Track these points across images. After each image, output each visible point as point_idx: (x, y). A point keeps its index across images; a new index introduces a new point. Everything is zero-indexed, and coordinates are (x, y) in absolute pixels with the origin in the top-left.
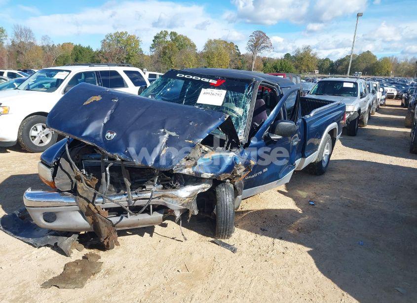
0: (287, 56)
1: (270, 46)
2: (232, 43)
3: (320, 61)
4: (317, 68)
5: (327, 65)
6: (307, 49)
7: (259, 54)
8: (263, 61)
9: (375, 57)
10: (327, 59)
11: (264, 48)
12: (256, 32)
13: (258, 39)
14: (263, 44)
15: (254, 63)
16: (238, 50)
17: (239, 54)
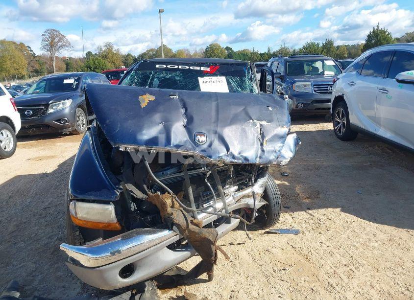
0: (89, 54)
1: (68, 45)
2: (22, 44)
3: (124, 57)
4: (123, 64)
5: (131, 61)
6: (109, 46)
7: (57, 54)
8: (64, 61)
9: (171, 50)
10: (129, 55)
11: (61, 47)
12: (48, 30)
13: (53, 38)
14: (61, 43)
15: (54, 65)
16: (31, 51)
17: (34, 56)
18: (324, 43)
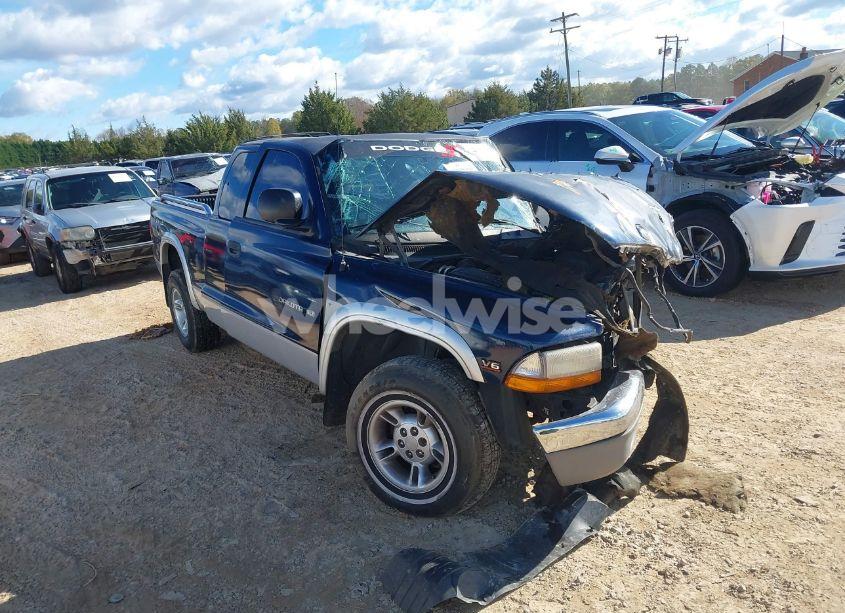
18: (227, 117)
